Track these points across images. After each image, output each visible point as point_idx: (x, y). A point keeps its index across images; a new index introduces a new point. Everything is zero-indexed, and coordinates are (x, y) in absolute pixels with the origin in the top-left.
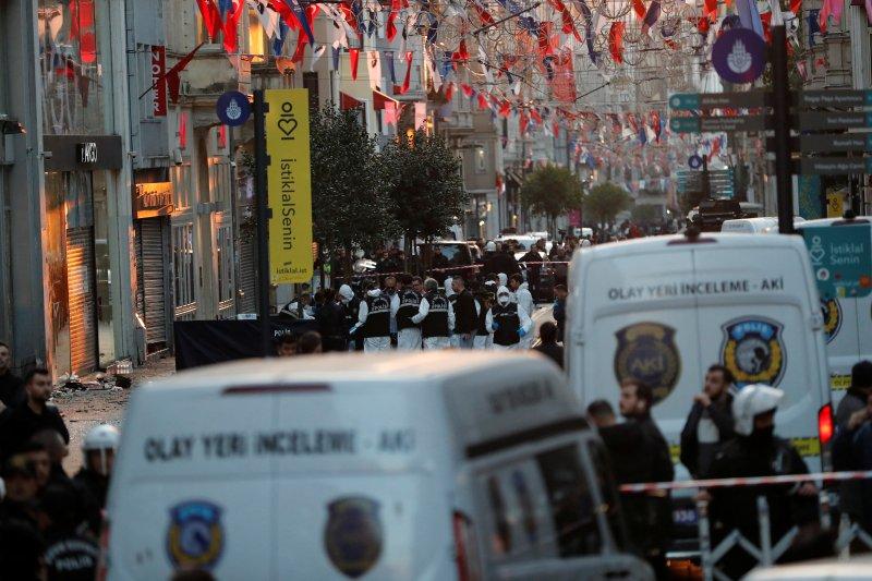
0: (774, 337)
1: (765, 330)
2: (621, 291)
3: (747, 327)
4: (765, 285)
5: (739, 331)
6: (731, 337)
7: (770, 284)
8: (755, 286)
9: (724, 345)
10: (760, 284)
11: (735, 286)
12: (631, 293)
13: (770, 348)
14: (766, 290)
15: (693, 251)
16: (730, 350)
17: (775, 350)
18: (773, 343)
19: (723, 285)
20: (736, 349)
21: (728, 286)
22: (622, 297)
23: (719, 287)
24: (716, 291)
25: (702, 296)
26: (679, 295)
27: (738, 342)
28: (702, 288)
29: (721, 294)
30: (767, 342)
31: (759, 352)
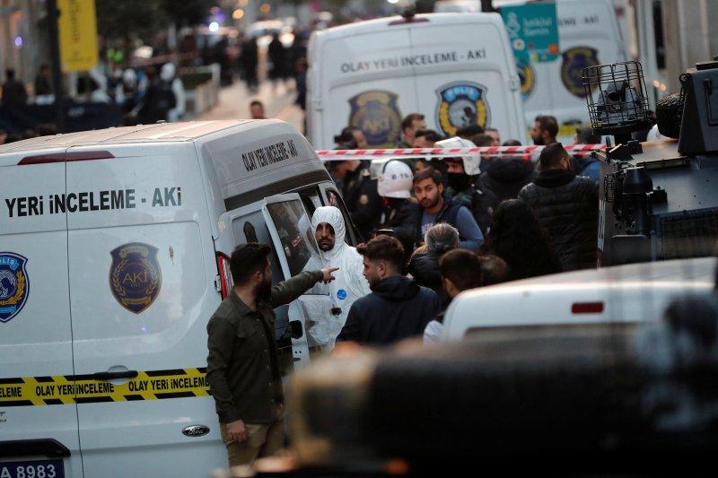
0: (479, 98)
1: (472, 93)
2: (352, 65)
3: (457, 91)
4: (470, 55)
5: (450, 94)
6: (444, 100)
7: (474, 54)
8: (462, 57)
9: (439, 107)
10: (466, 54)
11: (445, 57)
12: (360, 66)
13: (476, 107)
14: (471, 59)
15: (409, 29)
16: (444, 110)
17: (481, 108)
18: (479, 103)
19: (436, 57)
20: (448, 109)
21: (440, 57)
22: (353, 70)
23: (432, 59)
24: (430, 62)
25: (420, 67)
26: (400, 67)
27: (450, 104)
28: (419, 60)
29: (435, 64)
30: (474, 102)
31: (467, 111)
